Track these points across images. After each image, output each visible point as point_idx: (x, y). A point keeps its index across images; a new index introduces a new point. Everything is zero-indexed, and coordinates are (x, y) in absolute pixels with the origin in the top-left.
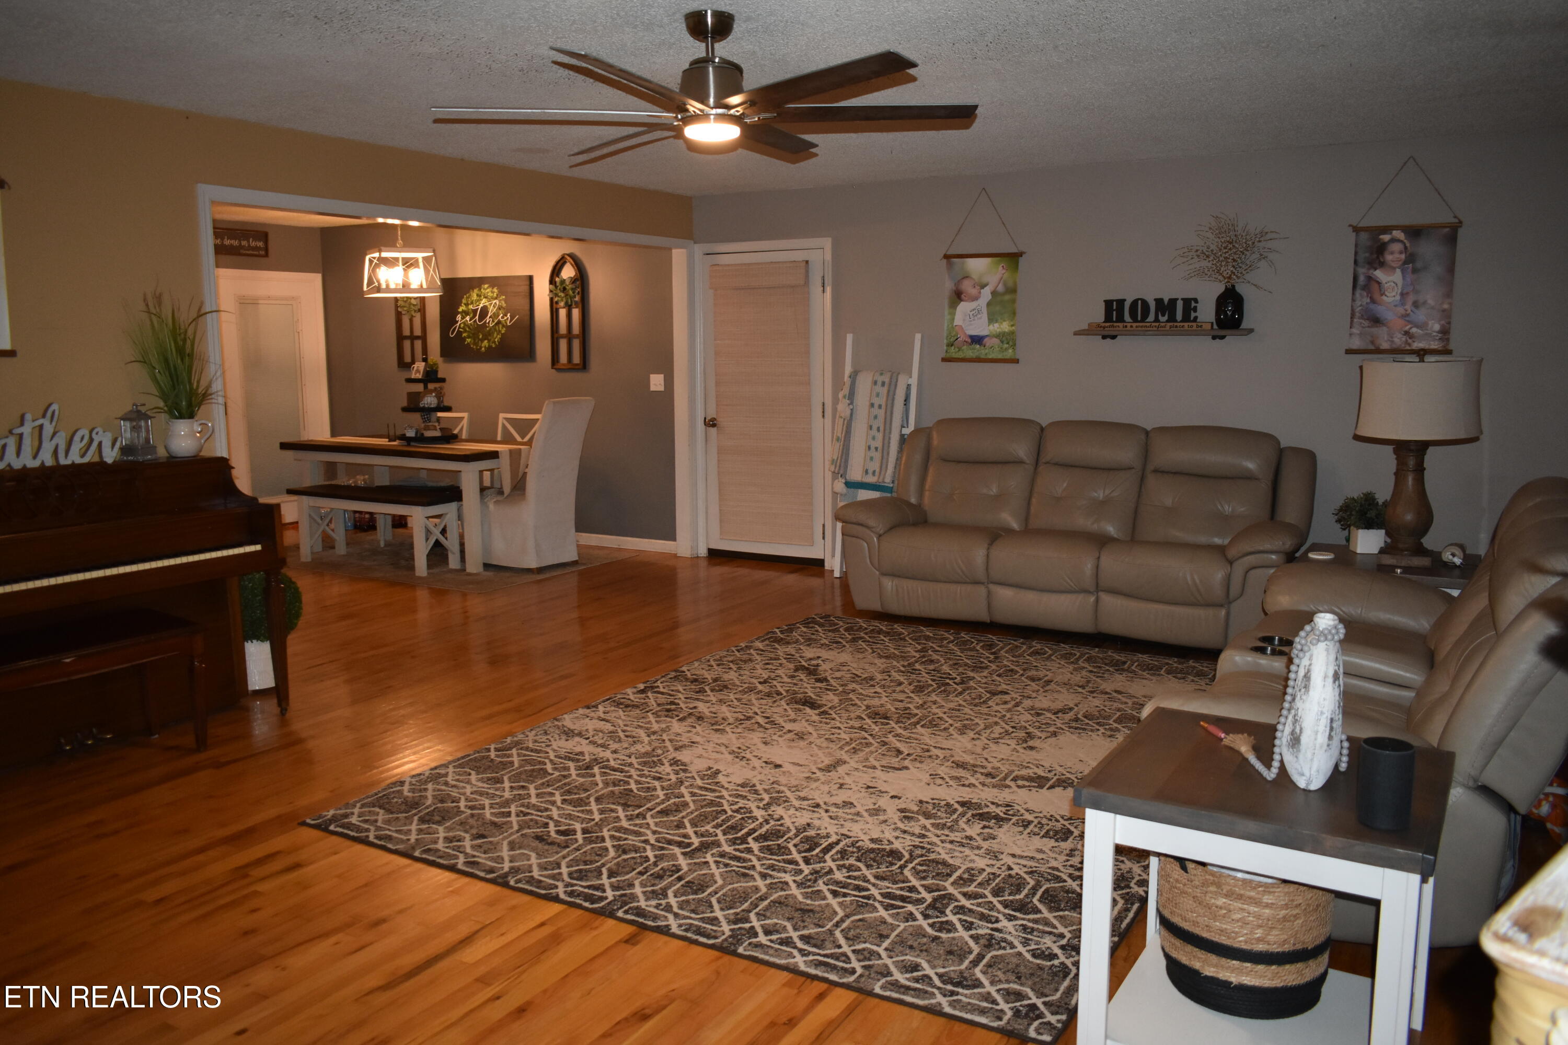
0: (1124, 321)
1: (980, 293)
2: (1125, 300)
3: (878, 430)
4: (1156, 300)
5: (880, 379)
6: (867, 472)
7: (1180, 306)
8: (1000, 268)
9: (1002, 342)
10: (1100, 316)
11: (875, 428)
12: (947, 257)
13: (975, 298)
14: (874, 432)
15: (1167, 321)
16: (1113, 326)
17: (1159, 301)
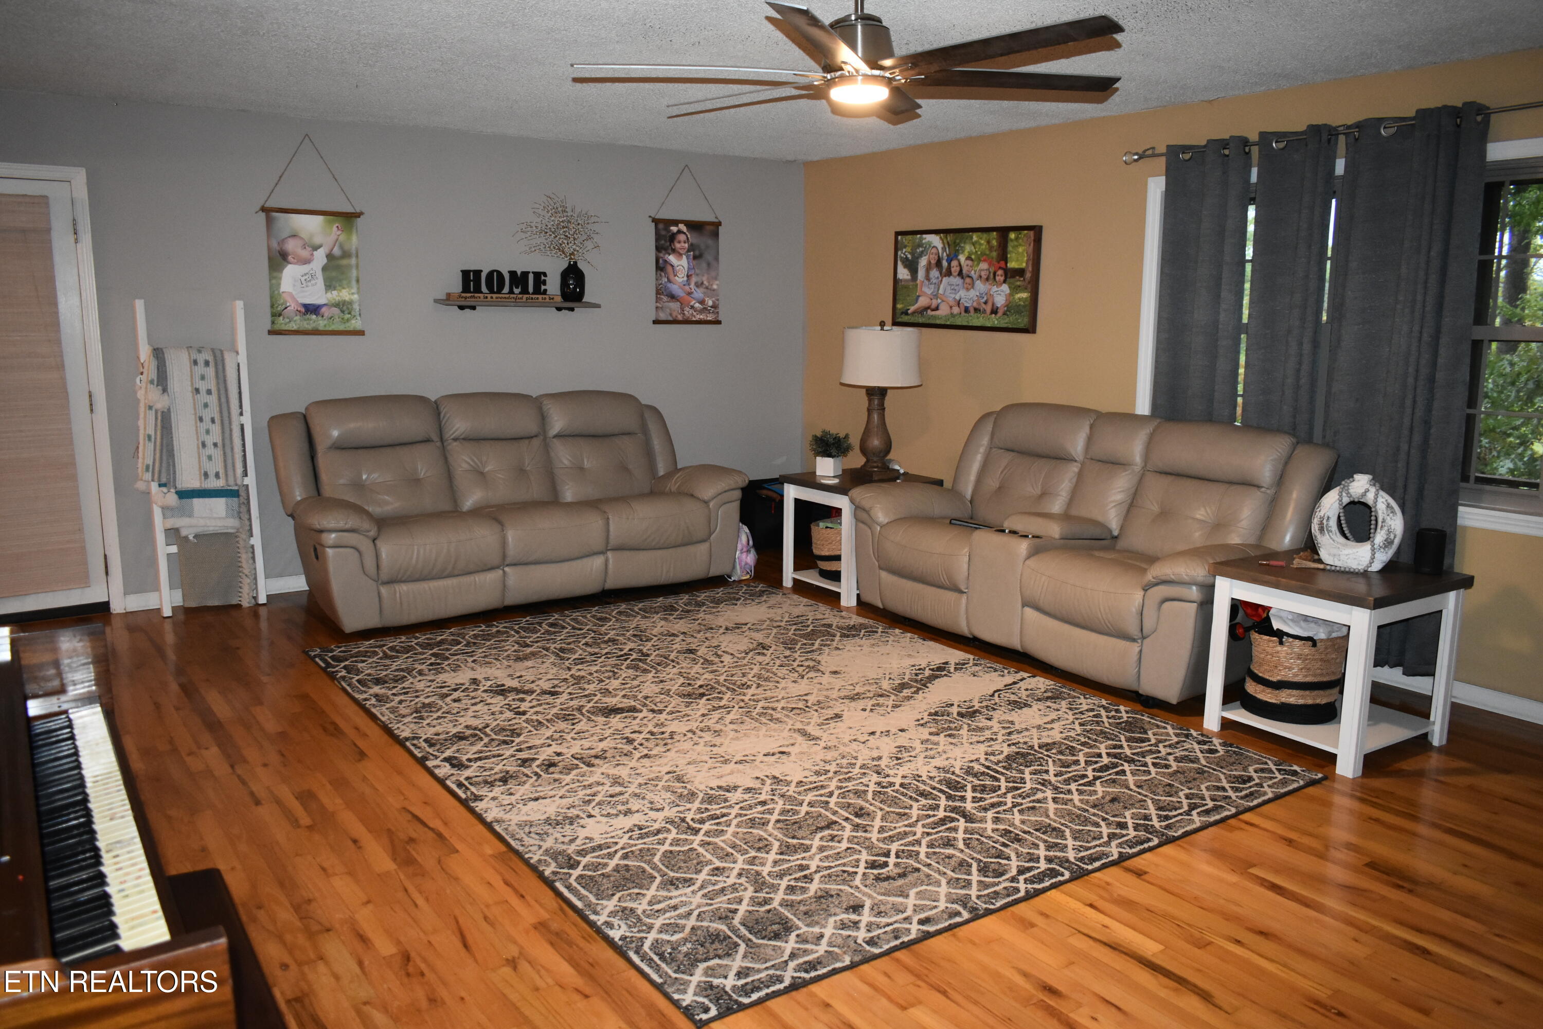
0: (482, 292)
1: (312, 255)
2: (481, 271)
3: (213, 421)
4: (510, 272)
5: (201, 358)
6: (206, 475)
7: (531, 277)
8: (335, 228)
9: (343, 312)
10: (456, 286)
11: (207, 419)
12: (263, 209)
13: (307, 261)
14: (207, 424)
15: (520, 293)
16: (473, 297)
17: (513, 274)
